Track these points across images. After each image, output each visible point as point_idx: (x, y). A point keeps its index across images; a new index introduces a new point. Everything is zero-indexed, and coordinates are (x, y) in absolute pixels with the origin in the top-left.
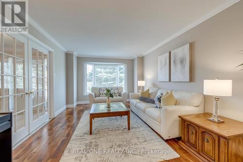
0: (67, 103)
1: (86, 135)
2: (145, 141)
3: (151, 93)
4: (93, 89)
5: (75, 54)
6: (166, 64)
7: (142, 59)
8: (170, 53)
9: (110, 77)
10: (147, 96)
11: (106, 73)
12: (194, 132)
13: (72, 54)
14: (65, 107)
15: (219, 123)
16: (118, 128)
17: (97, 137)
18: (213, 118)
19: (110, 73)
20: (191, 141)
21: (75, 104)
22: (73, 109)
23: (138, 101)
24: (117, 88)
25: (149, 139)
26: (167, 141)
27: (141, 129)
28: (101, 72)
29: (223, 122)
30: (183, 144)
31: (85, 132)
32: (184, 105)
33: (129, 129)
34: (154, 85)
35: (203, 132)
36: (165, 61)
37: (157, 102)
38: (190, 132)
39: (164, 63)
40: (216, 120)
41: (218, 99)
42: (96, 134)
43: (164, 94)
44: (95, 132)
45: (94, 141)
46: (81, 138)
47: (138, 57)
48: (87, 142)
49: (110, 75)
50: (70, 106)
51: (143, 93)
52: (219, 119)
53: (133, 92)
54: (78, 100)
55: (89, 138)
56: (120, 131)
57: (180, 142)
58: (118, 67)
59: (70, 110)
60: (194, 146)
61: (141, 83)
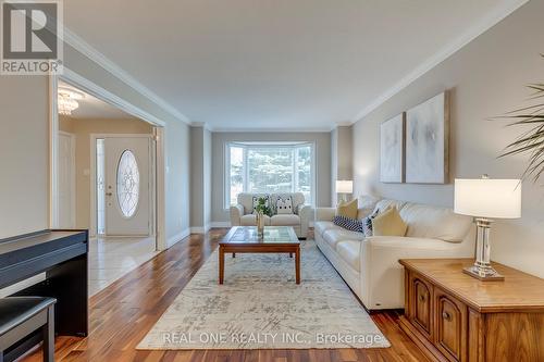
0: (192, 223)
1: (212, 285)
2: (324, 308)
3: (364, 209)
4: (241, 197)
5: (208, 127)
6: (396, 142)
7: (348, 132)
8: (405, 114)
9: (283, 172)
10: (350, 215)
11: (274, 163)
12: (426, 296)
13: (202, 128)
14: (187, 232)
15: (489, 280)
16: (277, 279)
17: (232, 289)
18: (476, 269)
19: (285, 164)
20: (421, 317)
21: (206, 228)
22: (202, 236)
23: (331, 225)
24: (291, 197)
25: (335, 305)
26: (373, 313)
27: (325, 284)
28: (263, 163)
29: (502, 280)
30: (406, 322)
31: (212, 279)
32: (423, 237)
33: (298, 282)
34: (373, 190)
35: (441, 297)
36: (396, 135)
37: (365, 228)
38: (419, 297)
39: (392, 138)
40: (482, 273)
41: (488, 223)
42: (231, 284)
43: (382, 211)
44: (230, 281)
45: (223, 295)
46: (204, 288)
47: (339, 127)
48: (210, 296)
49: (283, 168)
50: (197, 230)
51: (342, 209)
52: (491, 272)
53: (330, 206)
54: (213, 218)
55: (216, 289)
56: (279, 284)
57: (401, 318)
58: (297, 151)
59: (196, 237)
60: (425, 327)
61: (342, 186)
